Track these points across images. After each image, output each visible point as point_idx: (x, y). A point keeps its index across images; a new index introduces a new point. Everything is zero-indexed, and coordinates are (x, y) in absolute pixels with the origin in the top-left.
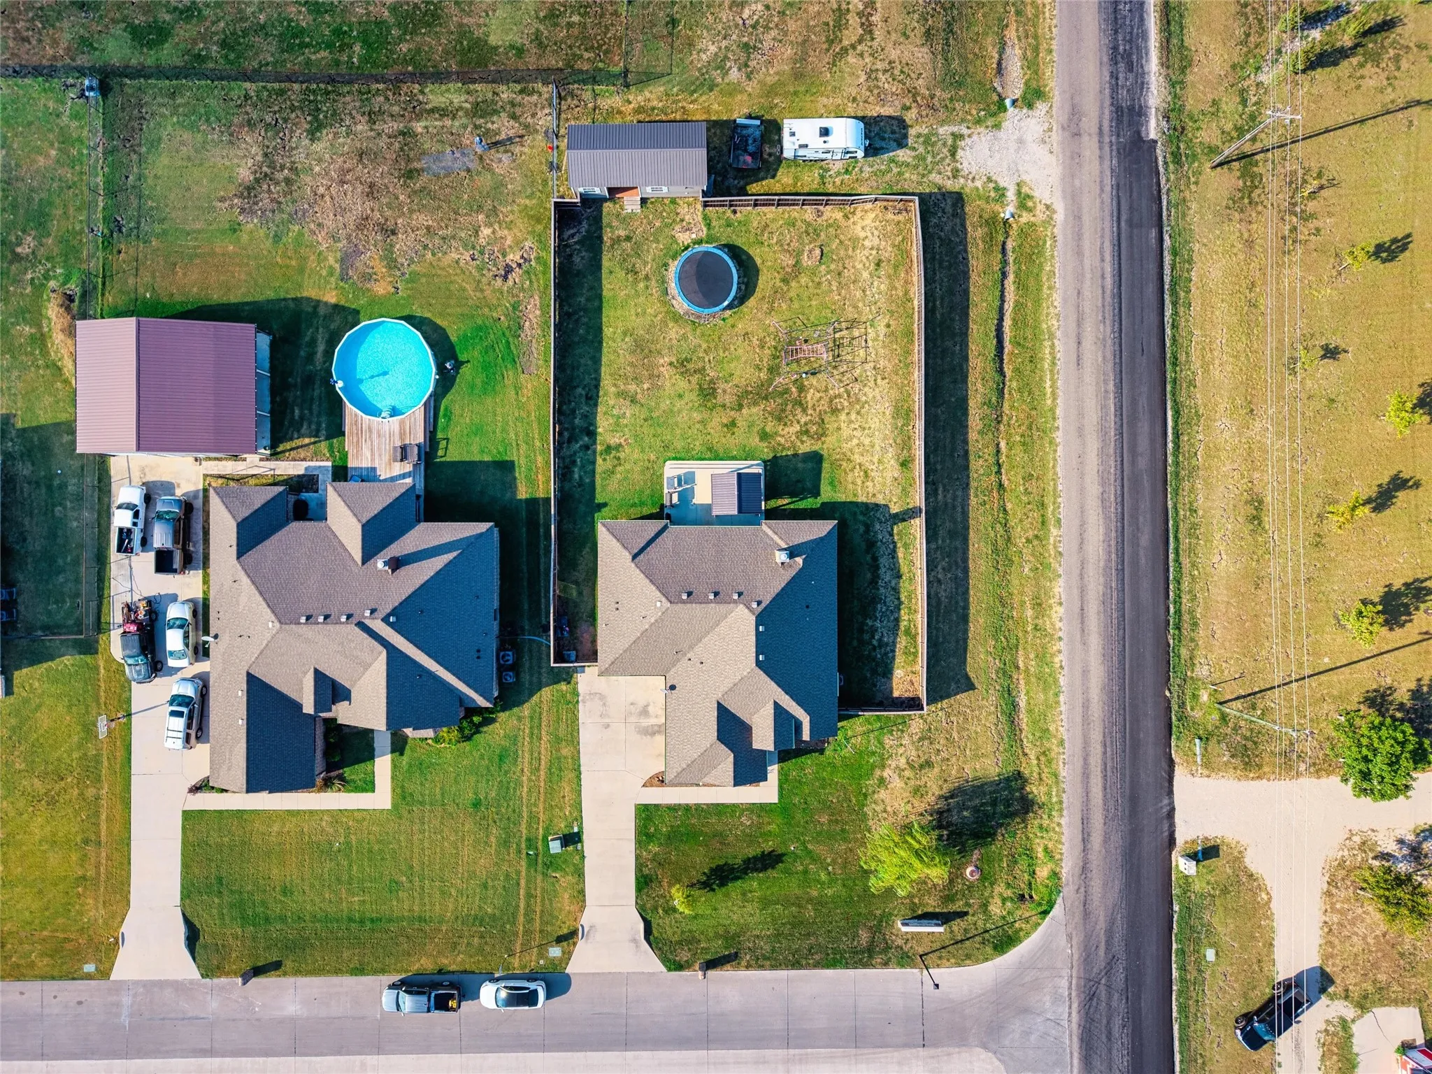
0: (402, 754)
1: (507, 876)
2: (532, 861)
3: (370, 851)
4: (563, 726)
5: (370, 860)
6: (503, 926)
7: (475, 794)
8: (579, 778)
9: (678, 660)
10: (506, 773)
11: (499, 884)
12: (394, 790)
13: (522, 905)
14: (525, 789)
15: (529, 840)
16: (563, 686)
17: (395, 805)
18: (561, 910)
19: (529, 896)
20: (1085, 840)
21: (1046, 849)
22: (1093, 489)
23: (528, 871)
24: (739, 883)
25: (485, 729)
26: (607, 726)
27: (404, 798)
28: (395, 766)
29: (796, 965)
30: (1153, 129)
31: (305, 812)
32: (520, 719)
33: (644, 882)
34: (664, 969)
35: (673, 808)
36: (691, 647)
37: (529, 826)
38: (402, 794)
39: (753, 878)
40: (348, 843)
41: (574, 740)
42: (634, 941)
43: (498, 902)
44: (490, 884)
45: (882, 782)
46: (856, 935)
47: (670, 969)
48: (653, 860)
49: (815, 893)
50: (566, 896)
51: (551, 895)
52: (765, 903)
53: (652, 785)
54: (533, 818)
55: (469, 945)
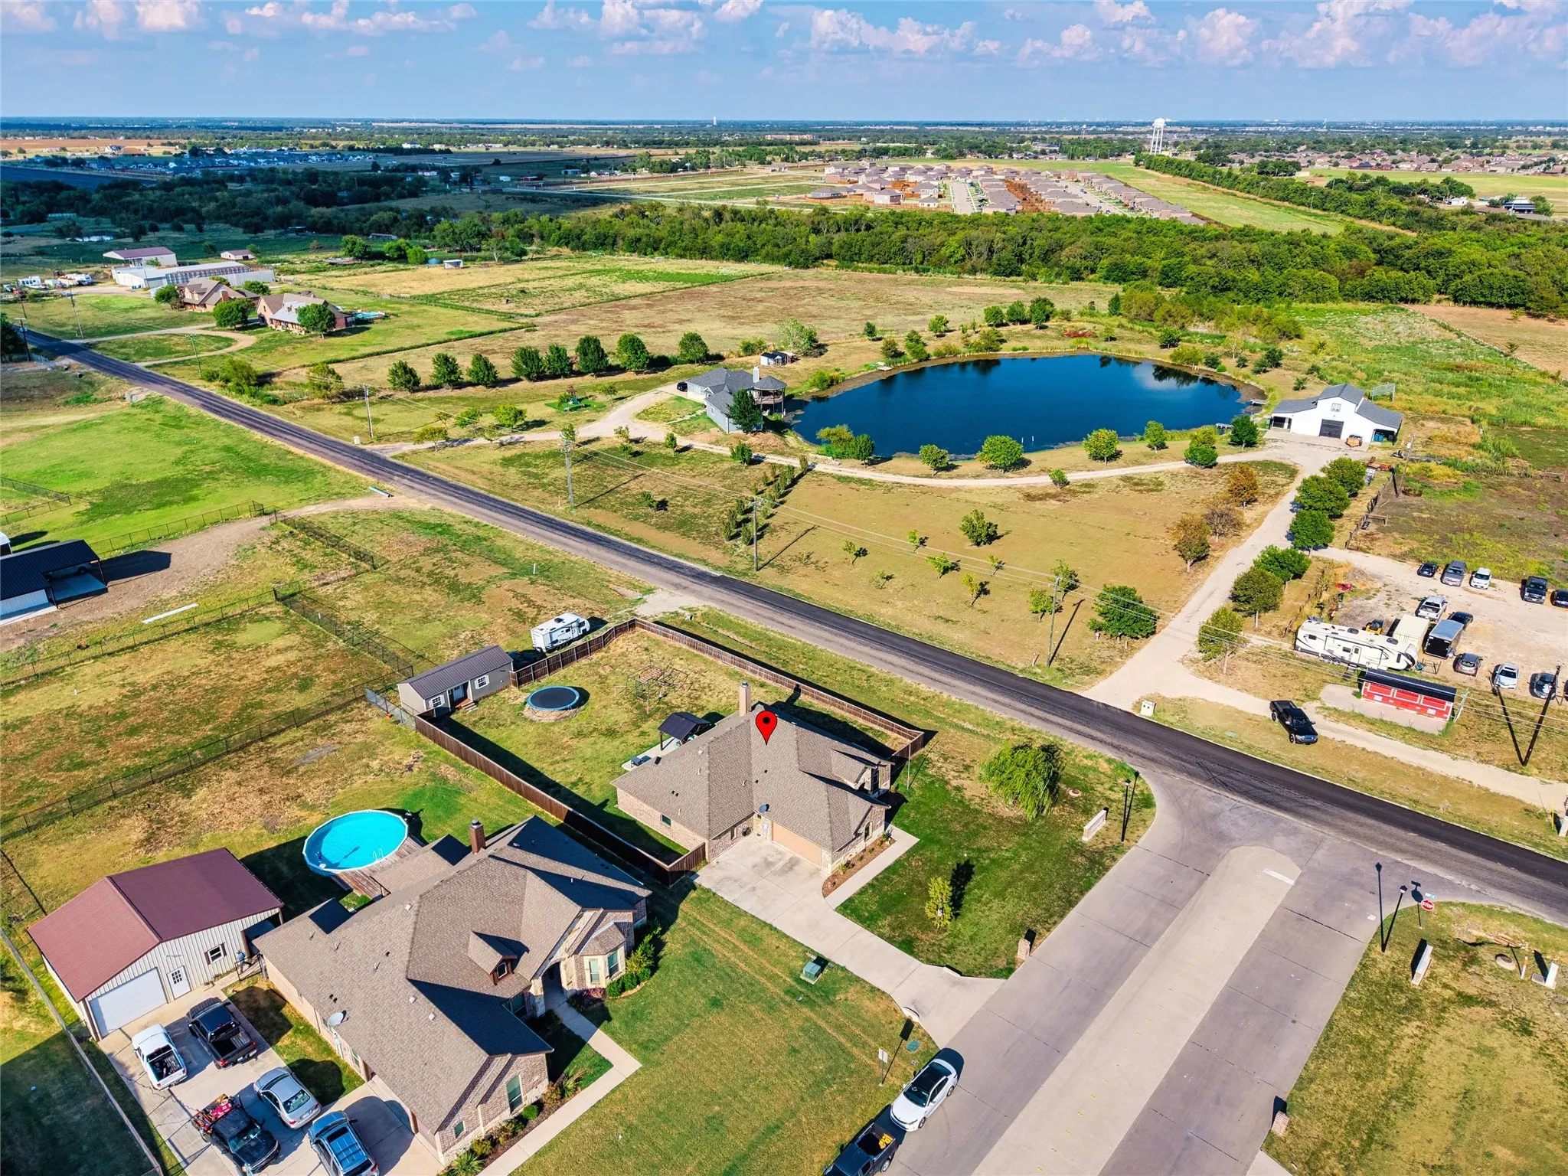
0: (610, 1019)
1: (802, 1029)
2: (810, 1003)
3: (659, 1114)
4: (722, 913)
5: (666, 1121)
6: (848, 1068)
7: (705, 997)
8: (771, 927)
9: (751, 791)
10: (714, 966)
11: (803, 1039)
12: (630, 1051)
13: (842, 1040)
14: (742, 965)
15: (787, 992)
16: (693, 894)
17: (644, 1060)
18: (876, 1016)
19: (839, 1028)
20: (1093, 738)
21: (1086, 757)
22: (867, 649)
23: (816, 1012)
24: (967, 897)
25: (662, 953)
26: (754, 889)
27: (646, 1048)
28: (613, 1034)
29: (1071, 904)
31: (558, 1138)
32: (683, 930)
33: (908, 946)
34: (1003, 981)
35: (863, 891)
36: (750, 773)
37: (777, 985)
38: (643, 1049)
39: (971, 890)
40: (630, 1127)
41: (739, 912)
42: (955, 983)
43: (820, 1054)
44: (797, 1046)
45: (958, 789)
46: (1076, 865)
47: (1007, 977)
48: (893, 930)
49: (1017, 867)
50: (867, 1003)
51: (854, 1012)
52: (1000, 895)
53: (830, 892)
54: (772, 978)
55: (839, 1107)
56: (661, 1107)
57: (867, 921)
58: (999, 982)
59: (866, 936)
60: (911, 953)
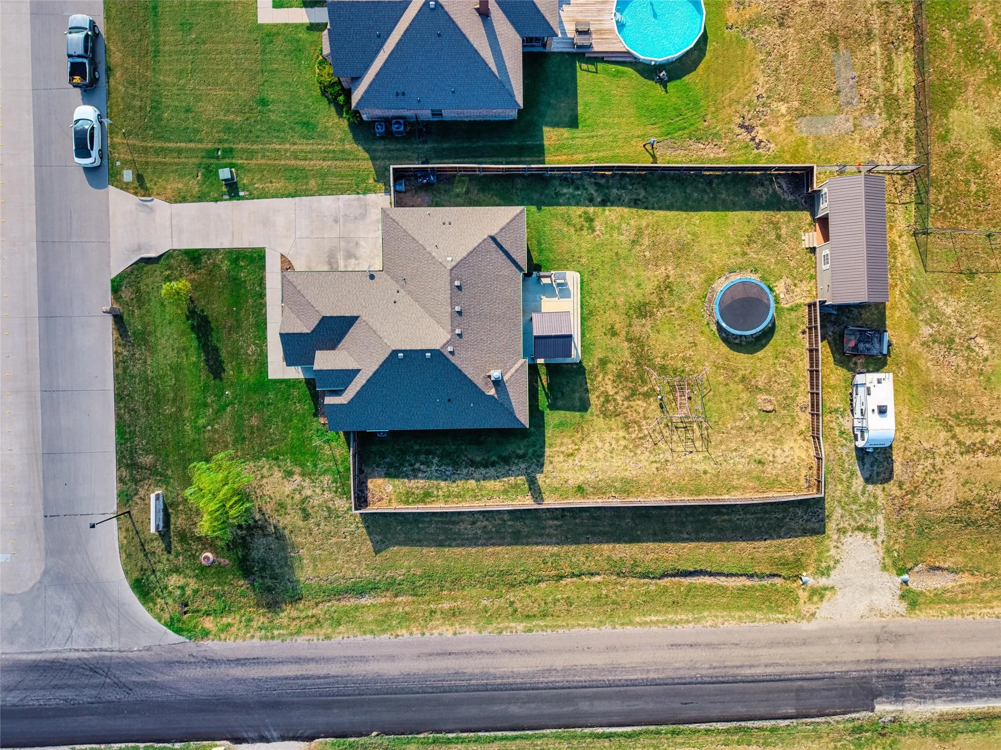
0: (308, 32)
1: (198, 131)
2: (211, 154)
4: (336, 180)
6: (152, 128)
7: (273, 101)
8: (289, 195)
9: (397, 282)
10: (293, 129)
11: (191, 124)
12: (275, 25)
13: (171, 145)
14: (278, 147)
15: (231, 150)
16: (373, 180)
17: (261, 27)
18: (167, 181)
19: (180, 151)
21: (229, 625)
23: (202, 150)
24: (195, 343)
25: (333, 108)
26: (336, 221)
27: (268, 35)
28: (298, 26)
29: (119, 397)
30: (884, 708)
32: (342, 140)
33: (194, 257)
34: (113, 276)
35: (262, 282)
36: (409, 293)
37: (245, 151)
38: (272, 33)
39: (199, 356)
41: (324, 190)
42: (139, 249)
43: (173, 123)
44: (190, 115)
45: (289, 474)
46: (148, 452)
47: (113, 281)
48: (214, 265)
49: (186, 414)
50: (180, 186)
51: (181, 172)
52: (177, 369)
53: (282, 262)
54: (252, 154)
55: (134, 97)
56: (222, 10)
57: (237, 256)
58: (115, 272)
59: (225, 242)
60: (187, 252)
